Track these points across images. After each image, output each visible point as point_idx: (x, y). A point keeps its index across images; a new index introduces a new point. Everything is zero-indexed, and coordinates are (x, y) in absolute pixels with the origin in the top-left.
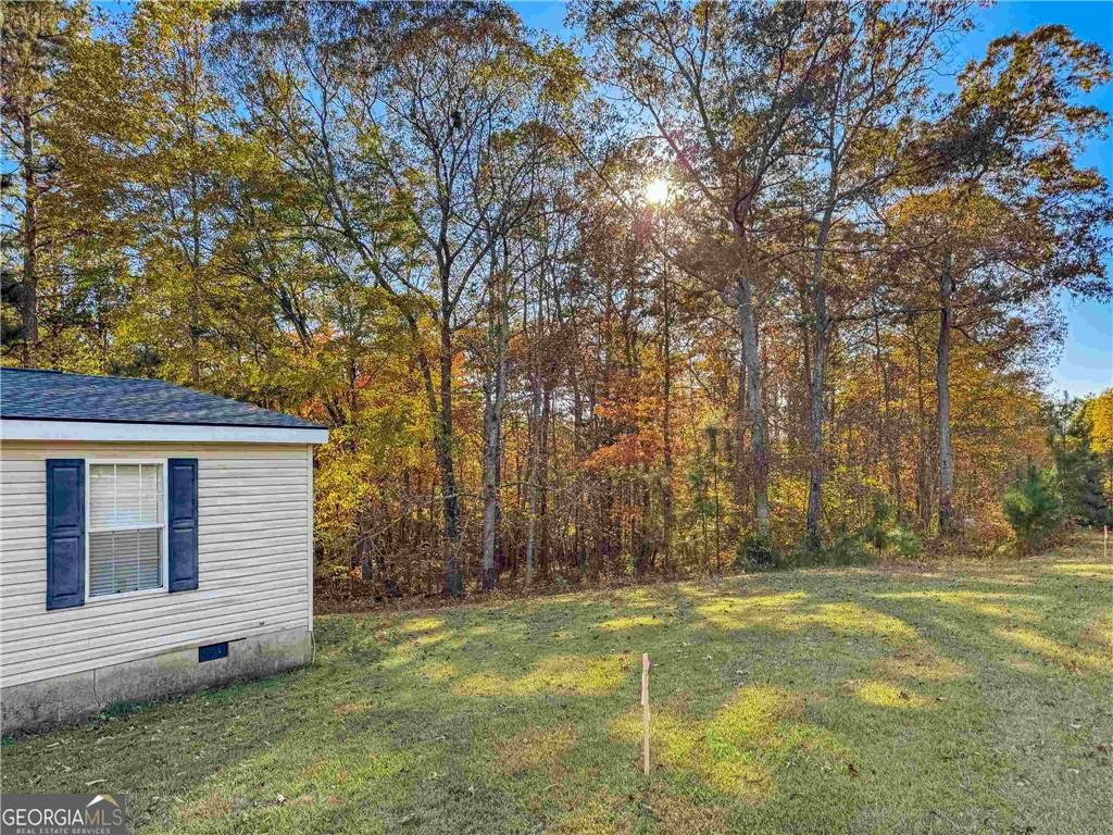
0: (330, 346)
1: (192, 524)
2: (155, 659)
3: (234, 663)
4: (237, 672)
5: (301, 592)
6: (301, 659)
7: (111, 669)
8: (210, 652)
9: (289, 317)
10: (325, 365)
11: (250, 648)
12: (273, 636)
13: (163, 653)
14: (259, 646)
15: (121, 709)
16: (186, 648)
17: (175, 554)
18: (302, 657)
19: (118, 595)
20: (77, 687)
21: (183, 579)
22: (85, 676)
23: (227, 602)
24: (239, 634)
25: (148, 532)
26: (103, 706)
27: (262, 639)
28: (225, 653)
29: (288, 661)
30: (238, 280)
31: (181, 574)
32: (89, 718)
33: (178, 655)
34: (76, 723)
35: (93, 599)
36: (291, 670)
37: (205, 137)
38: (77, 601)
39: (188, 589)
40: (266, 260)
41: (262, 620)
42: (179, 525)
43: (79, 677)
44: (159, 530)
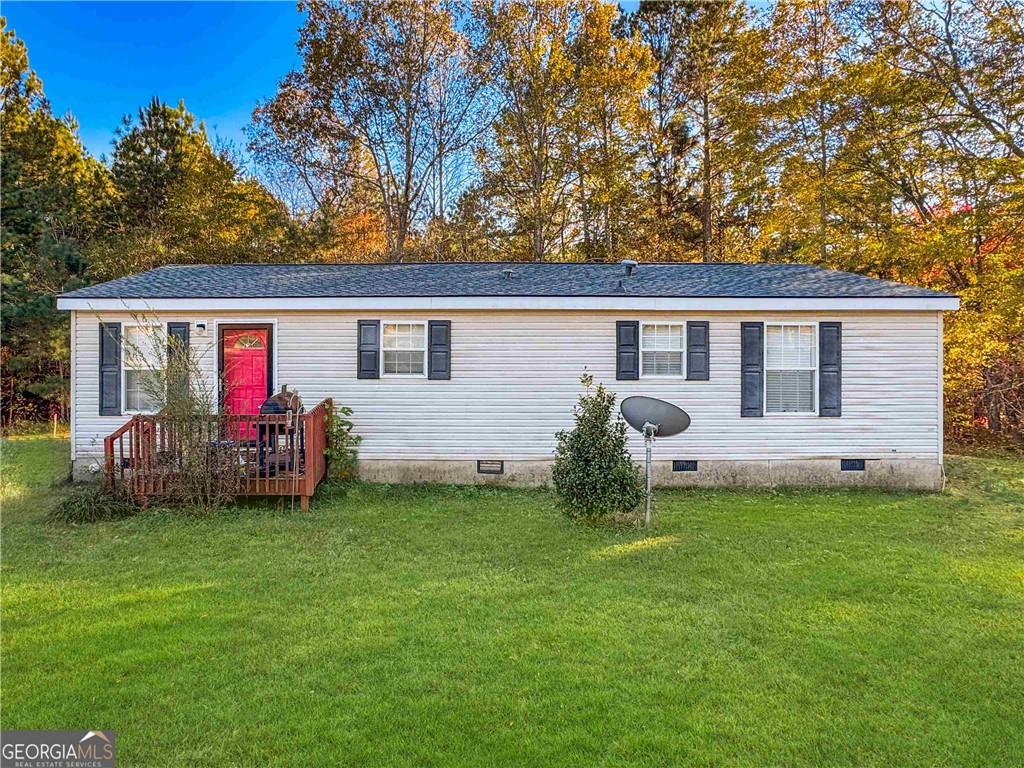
0: (953, 220)
1: (837, 369)
2: (810, 462)
3: (870, 476)
4: (871, 483)
5: (931, 430)
6: (931, 485)
7: (779, 462)
8: (849, 464)
9: (909, 199)
10: (947, 237)
11: (883, 468)
12: (904, 462)
13: (815, 458)
14: (892, 468)
15: (786, 490)
16: (830, 458)
17: (824, 390)
18: (932, 485)
19: (784, 413)
20: (759, 470)
21: (830, 408)
22: (763, 463)
23: (864, 430)
24: (875, 455)
25: (805, 372)
26: (774, 485)
27: (895, 463)
28: (863, 469)
29: (919, 484)
30: (860, 175)
31: (827, 404)
32: (766, 491)
33: (826, 462)
34: (759, 492)
35: (768, 414)
36: (921, 492)
37: (831, 70)
38: (758, 414)
39: (833, 416)
40: (886, 155)
41: (894, 448)
42: (826, 370)
43: (759, 463)
44: (812, 372)
